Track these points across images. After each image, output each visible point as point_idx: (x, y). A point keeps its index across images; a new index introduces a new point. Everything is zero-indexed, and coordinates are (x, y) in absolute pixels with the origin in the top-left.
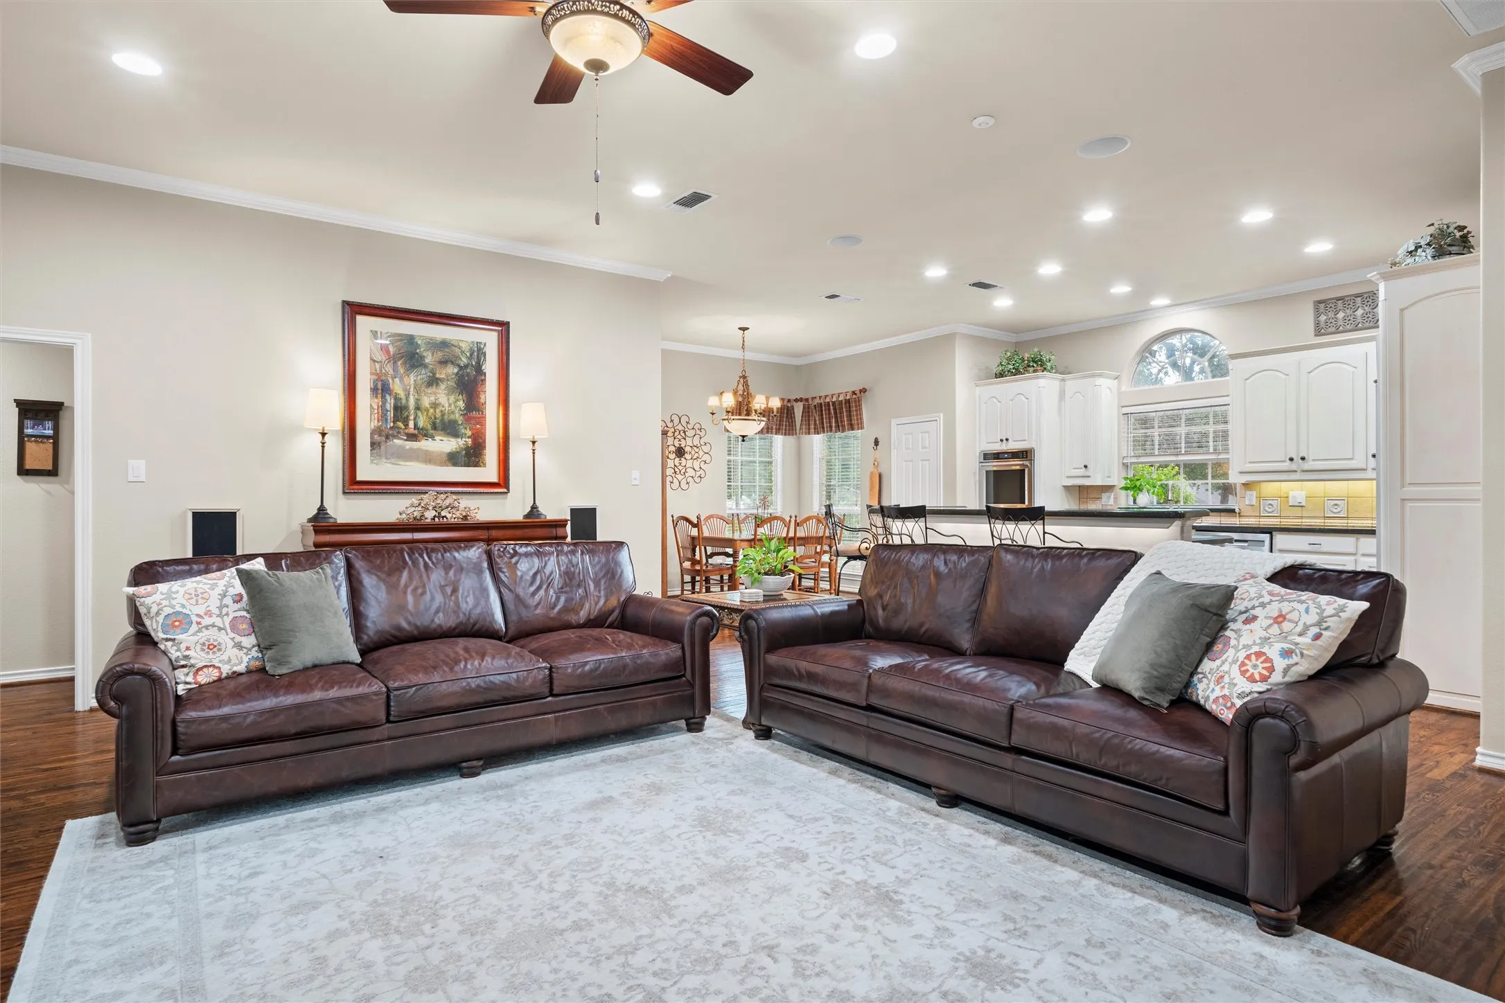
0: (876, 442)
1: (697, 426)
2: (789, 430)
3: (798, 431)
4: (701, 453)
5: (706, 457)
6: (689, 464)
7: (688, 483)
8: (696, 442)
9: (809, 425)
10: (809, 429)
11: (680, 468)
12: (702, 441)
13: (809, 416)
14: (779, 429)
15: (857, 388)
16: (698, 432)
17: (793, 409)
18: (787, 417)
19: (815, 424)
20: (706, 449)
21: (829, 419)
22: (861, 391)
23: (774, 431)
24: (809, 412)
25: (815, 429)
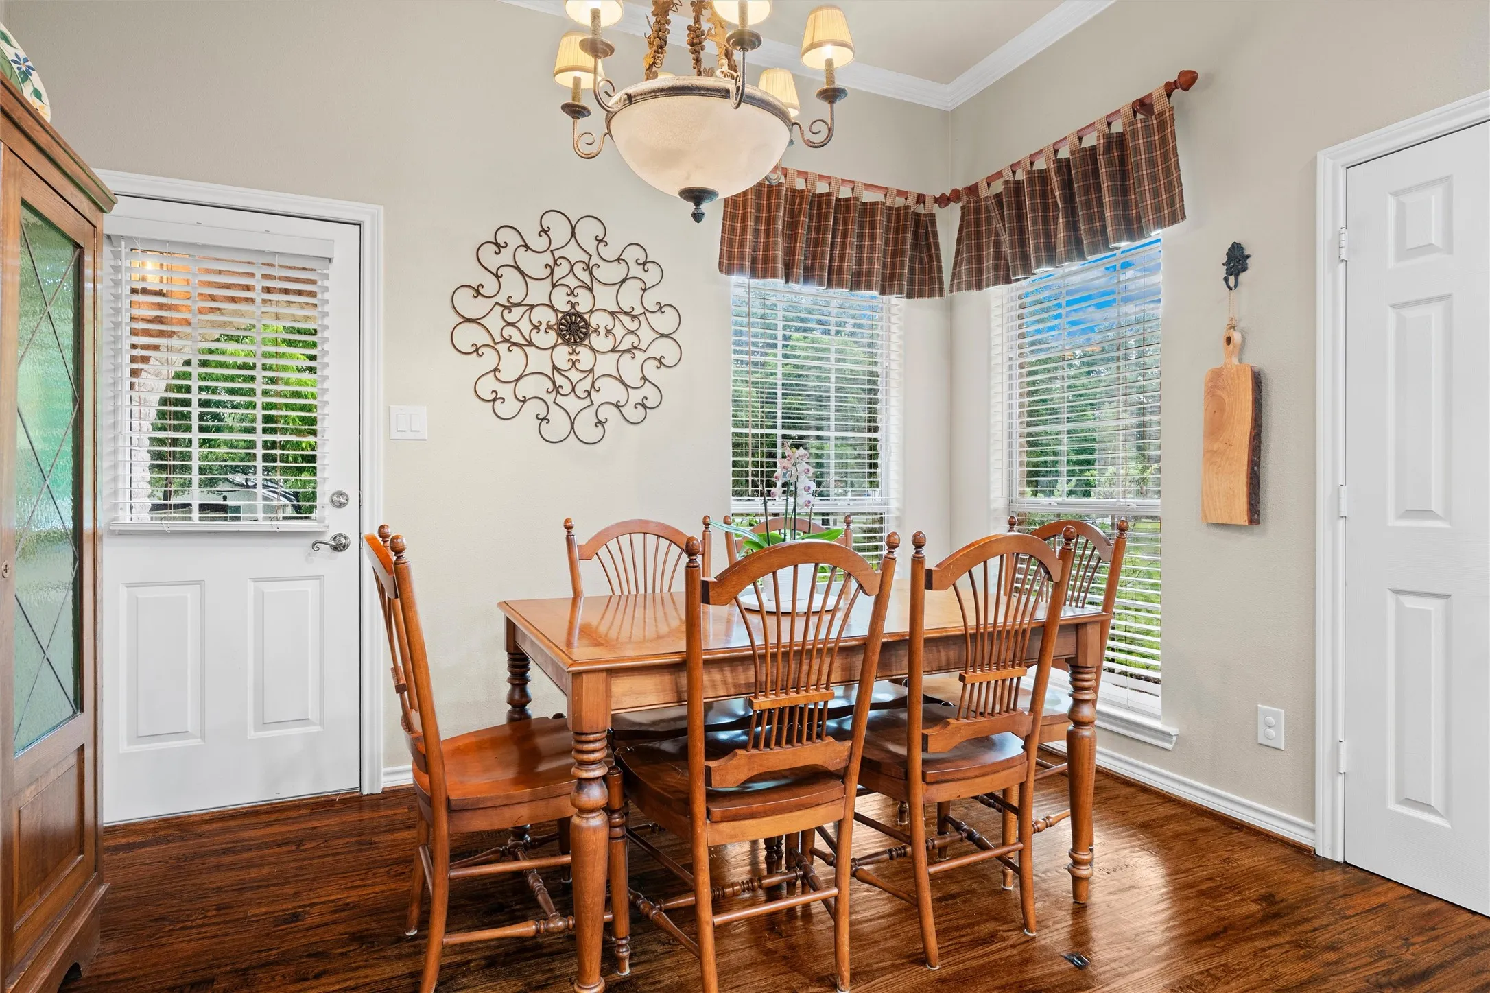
0: (1237, 261)
1: (632, 254)
2: (922, 282)
3: (946, 287)
4: (646, 335)
5: (663, 348)
6: (606, 364)
7: (599, 423)
8: (630, 297)
9: (979, 260)
10: (980, 272)
11: (574, 375)
12: (650, 300)
13: (979, 235)
14: (892, 277)
15: (1150, 84)
16: (636, 271)
17: (934, 225)
18: (915, 247)
19: (998, 255)
20: (664, 322)
21: (1046, 221)
22: (1170, 88)
23: (876, 279)
24: (978, 223)
25: (997, 268)
